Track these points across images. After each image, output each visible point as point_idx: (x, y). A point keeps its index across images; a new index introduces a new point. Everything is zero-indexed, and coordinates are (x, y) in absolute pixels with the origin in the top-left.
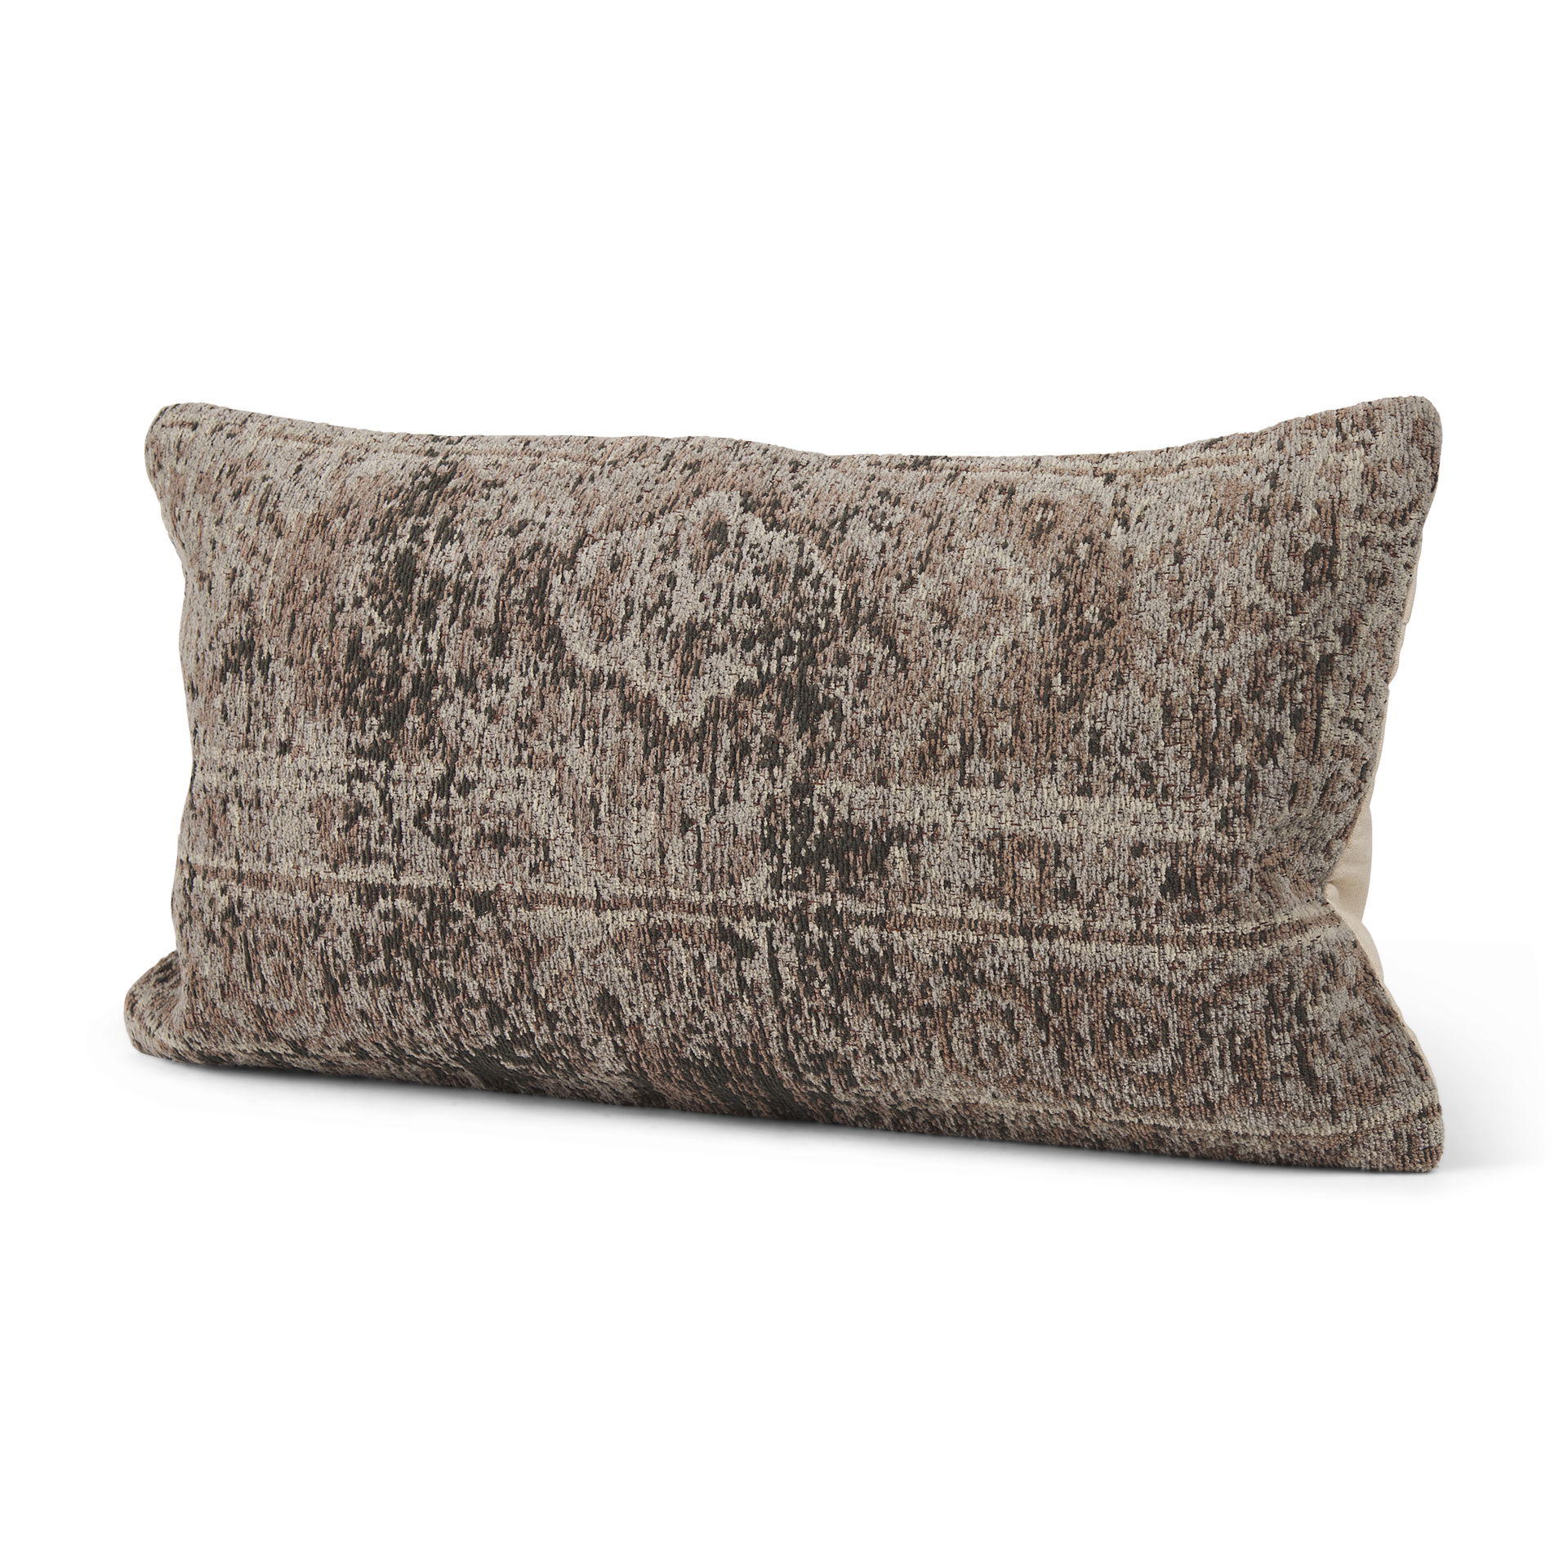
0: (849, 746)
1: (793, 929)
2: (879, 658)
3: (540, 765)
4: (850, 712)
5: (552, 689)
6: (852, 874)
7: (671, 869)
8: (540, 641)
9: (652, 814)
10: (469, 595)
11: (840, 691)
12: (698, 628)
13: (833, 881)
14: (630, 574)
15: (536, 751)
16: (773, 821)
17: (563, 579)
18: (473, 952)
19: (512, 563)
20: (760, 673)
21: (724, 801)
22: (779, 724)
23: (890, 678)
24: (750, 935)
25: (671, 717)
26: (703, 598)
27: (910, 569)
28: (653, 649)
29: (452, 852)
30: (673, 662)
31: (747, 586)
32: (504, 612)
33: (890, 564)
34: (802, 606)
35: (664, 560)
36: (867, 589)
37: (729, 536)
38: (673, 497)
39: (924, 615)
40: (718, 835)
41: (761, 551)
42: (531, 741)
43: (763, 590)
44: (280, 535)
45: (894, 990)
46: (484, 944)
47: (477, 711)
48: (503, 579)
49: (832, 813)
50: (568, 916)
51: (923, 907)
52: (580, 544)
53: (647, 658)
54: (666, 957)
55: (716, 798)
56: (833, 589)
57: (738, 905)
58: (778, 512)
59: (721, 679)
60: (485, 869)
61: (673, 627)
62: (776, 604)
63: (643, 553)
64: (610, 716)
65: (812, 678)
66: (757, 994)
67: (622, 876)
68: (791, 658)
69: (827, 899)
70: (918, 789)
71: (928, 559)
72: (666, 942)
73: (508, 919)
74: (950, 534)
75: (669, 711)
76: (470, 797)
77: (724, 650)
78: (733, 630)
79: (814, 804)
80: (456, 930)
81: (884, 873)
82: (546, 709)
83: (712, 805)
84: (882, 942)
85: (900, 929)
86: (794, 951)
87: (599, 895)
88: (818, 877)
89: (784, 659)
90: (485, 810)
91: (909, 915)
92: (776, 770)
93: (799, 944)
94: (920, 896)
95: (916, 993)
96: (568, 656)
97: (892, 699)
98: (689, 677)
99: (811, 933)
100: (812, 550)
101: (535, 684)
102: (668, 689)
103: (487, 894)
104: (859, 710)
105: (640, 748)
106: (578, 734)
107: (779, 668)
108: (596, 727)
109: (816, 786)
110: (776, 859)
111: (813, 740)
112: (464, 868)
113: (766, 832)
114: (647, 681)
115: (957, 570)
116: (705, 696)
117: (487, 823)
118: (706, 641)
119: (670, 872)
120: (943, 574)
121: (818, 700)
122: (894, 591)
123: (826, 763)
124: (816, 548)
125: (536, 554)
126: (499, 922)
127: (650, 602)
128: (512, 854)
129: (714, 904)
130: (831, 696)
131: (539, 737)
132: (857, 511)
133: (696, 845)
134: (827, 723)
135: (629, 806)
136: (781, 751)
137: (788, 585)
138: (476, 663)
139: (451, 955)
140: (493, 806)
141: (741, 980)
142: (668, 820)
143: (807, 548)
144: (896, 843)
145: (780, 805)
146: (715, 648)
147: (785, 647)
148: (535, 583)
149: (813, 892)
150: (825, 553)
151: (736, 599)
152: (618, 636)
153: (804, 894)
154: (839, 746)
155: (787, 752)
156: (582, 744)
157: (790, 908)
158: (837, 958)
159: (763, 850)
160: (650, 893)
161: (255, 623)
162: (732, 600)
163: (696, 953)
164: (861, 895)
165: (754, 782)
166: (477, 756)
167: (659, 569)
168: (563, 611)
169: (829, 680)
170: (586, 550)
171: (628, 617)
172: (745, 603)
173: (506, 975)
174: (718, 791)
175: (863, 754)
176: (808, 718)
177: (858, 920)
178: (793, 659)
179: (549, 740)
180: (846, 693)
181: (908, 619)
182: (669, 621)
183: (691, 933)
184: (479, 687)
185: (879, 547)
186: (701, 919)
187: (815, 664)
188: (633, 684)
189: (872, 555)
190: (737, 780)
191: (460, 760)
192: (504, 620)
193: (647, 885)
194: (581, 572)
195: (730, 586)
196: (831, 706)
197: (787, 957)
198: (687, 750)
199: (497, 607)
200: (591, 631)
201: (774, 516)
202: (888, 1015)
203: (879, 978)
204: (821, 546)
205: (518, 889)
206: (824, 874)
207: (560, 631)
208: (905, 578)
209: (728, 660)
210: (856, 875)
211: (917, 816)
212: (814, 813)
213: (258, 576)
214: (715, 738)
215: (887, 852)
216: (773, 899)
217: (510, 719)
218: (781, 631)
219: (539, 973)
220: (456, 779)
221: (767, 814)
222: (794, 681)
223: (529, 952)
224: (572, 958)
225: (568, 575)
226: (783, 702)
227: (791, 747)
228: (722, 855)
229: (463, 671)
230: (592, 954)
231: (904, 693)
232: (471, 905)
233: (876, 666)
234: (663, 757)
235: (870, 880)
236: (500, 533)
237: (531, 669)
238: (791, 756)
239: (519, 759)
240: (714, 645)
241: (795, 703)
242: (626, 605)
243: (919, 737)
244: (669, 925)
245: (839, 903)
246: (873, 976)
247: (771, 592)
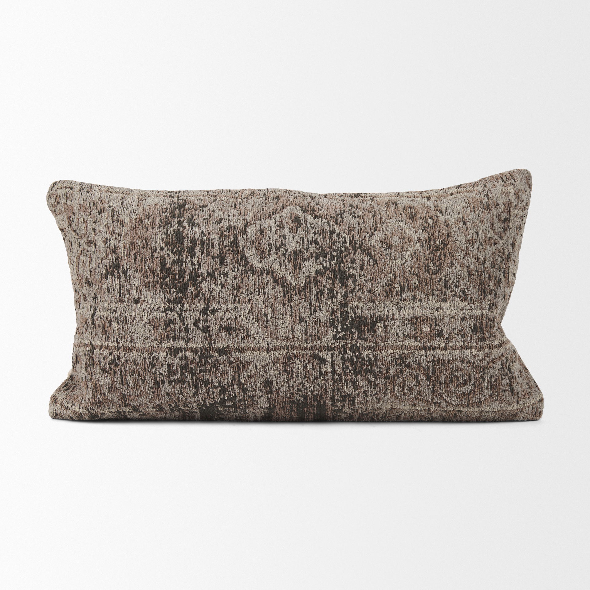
0: (360, 290)
1: (341, 353)
2: (367, 260)
3: (243, 302)
4: (359, 279)
5: (245, 276)
6: (363, 333)
7: (296, 336)
8: (238, 259)
9: (288, 317)
10: (207, 244)
11: (354, 272)
12: (298, 252)
13: (356, 336)
14: (268, 235)
15: (241, 297)
16: (334, 317)
17: (243, 238)
18: (217, 369)
19: (222, 233)
20: (323, 267)
21: (315, 311)
22: (333, 284)
23: (372, 266)
24: (325, 356)
25: (293, 283)
26: (297, 242)
27: (371, 230)
28: (282, 261)
29: (209, 334)
30: (290, 265)
31: (312, 238)
32: (222, 250)
33: (363, 228)
34: (334, 244)
35: (279, 230)
36: (357, 238)
37: (302, 221)
38: (275, 209)
39: (380, 245)
40: (313, 323)
41: (314, 226)
42: (239, 294)
43: (319, 239)
44: (123, 226)
45: (376, 371)
46: (222, 366)
47: (217, 285)
48: (220, 239)
49: (355, 313)
50: (256, 354)
51: (389, 342)
52: (246, 226)
53: (280, 264)
54: (293, 366)
55: (312, 310)
56: (345, 238)
57: (321, 346)
58: (316, 213)
59: (309, 269)
60: (223, 340)
61: (288, 252)
62: (325, 244)
63: (271, 228)
64: (269, 284)
65: (343, 268)
66: (326, 376)
67: (277, 339)
68: (334, 261)
69: (354, 342)
70: (386, 303)
71: (377, 227)
72: (293, 361)
73: (232, 357)
74: (381, 218)
75: (292, 281)
76: (216, 314)
77: (309, 260)
78: (311, 253)
79: (349, 310)
80: (211, 362)
81: (375, 332)
82: (244, 283)
83: (311, 313)
84: (373, 355)
85: (380, 351)
86: (341, 360)
87: (268, 346)
88: (351, 335)
89: (332, 262)
90: (222, 319)
91: (384, 345)
92: (334, 299)
93: (343, 358)
94: (388, 339)
95: (384, 372)
96: (250, 264)
97: (373, 274)
98: (298, 269)
99: (348, 354)
100: (333, 225)
101: (239, 274)
102: (290, 274)
103: (224, 349)
104: (362, 278)
105: (282, 294)
106: (257, 291)
107: (330, 265)
108: (264, 288)
109: (349, 304)
110: (335, 330)
111: (346, 288)
112: (214, 340)
113: (331, 321)
114: (281, 271)
115: (388, 229)
116: (305, 275)
117: (223, 324)
118: (302, 257)
119: (295, 336)
120: (383, 231)
121: (346, 275)
122: (367, 238)
123: (352, 296)
124: (335, 224)
125: (231, 229)
126: (228, 358)
127: (278, 245)
128: (234, 334)
129: (312, 346)
130: (351, 274)
131: (242, 293)
132: (344, 211)
133: (305, 327)
134: (351, 283)
135: (279, 315)
136: (335, 293)
137: (328, 237)
138: (214, 268)
139: (208, 371)
140: (226, 318)
141: (321, 372)
142: (295, 319)
143: (331, 224)
144: (379, 322)
145: (336, 311)
146: (305, 259)
147: (331, 257)
148: (232, 239)
149: (349, 340)
150: (338, 226)
151: (310, 243)
152: (268, 257)
153: (346, 341)
154: (356, 290)
155: (337, 293)
156: (259, 294)
157: (341, 346)
158: (357, 362)
159: (331, 327)
160: (288, 344)
161: (119, 257)
162: (308, 243)
163: (305, 364)
164: (366, 340)
165: (326, 304)
166: (218, 300)
167: (279, 233)
168: (245, 249)
169: (349, 268)
170: (249, 227)
171: (270, 250)
172: (313, 244)
173: (229, 376)
174: (313, 308)
175: (365, 292)
176: (344, 281)
177: (365, 349)
178: (335, 262)
179: (246, 294)
180: (357, 272)
181: (374, 247)
182: (286, 251)
183: (303, 357)
184: (216, 276)
185: (358, 223)
186: (307, 352)
187: (344, 263)
188: (276, 273)
189: (356, 226)
190: (320, 304)
191: (211, 302)
192: (223, 253)
193: (287, 342)
194: (249, 235)
195: (307, 238)
196: (352, 277)
197: (338, 363)
198: (300, 294)
199: (219, 248)
200: (257, 255)
201: (314, 214)
202: (373, 380)
203: (371, 368)
204: (336, 223)
205: (236, 346)
206: (353, 333)
207: (246, 256)
208: (370, 233)
209: (311, 263)
210: (365, 333)
211: (386, 312)
212: (349, 313)
213: (118, 241)
214: (310, 290)
215: (376, 325)
216: (334, 343)
217: (230, 287)
218: (328, 252)
219: (243, 375)
220: (210, 309)
221: (332, 315)
222: (337, 269)
223: (239, 367)
224: (256, 368)
225: (245, 236)
226: (334, 277)
227: (339, 291)
228: (315, 330)
229: (209, 271)
230: (264, 367)
231: (378, 271)
232: (217, 353)
233: (366, 262)
234: (291, 297)
235: (369, 335)
236: (213, 223)
237: (236, 269)
238: (339, 294)
239: (235, 301)
240: (305, 258)
241: (338, 276)
242: (269, 246)
243: (385, 286)
244: (295, 355)
245: (359, 343)
246: (369, 367)
247: (322, 239)
